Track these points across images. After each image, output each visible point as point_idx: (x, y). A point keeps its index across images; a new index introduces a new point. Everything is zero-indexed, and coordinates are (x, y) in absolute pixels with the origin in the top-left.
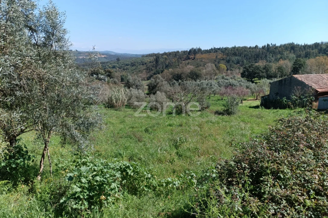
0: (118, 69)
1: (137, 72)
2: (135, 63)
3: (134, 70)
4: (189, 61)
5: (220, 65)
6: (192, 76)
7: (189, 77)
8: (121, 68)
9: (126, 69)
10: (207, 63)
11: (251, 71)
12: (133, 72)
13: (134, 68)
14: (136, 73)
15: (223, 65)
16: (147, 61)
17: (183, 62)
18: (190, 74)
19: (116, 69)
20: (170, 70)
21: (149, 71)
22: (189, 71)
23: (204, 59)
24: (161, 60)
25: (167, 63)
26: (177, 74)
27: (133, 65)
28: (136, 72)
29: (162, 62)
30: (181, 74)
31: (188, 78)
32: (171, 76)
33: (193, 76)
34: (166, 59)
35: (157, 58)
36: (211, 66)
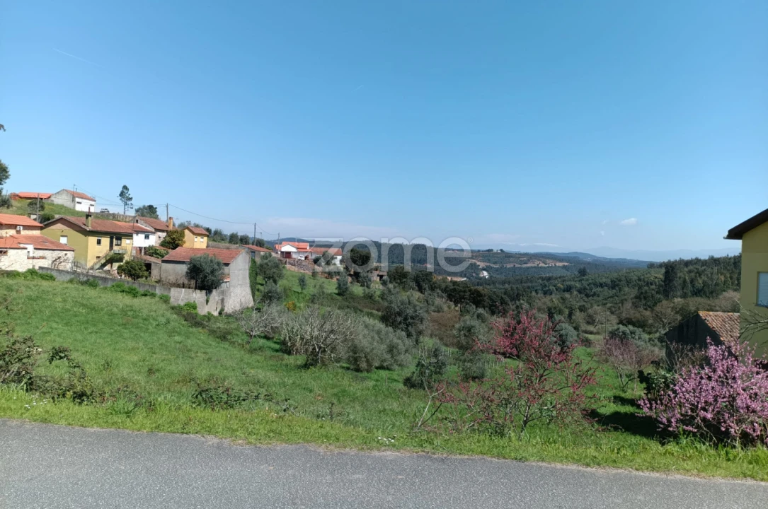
0: (575, 293)
1: (616, 303)
2: (620, 281)
3: (612, 297)
8: (582, 291)
9: (593, 295)
12: (605, 302)
13: (612, 292)
14: (611, 305)
16: (656, 278)
19: (571, 293)
21: (643, 302)
24: (682, 274)
25: (699, 283)
27: (614, 285)
28: (612, 303)
29: (685, 281)
35: (670, 269)
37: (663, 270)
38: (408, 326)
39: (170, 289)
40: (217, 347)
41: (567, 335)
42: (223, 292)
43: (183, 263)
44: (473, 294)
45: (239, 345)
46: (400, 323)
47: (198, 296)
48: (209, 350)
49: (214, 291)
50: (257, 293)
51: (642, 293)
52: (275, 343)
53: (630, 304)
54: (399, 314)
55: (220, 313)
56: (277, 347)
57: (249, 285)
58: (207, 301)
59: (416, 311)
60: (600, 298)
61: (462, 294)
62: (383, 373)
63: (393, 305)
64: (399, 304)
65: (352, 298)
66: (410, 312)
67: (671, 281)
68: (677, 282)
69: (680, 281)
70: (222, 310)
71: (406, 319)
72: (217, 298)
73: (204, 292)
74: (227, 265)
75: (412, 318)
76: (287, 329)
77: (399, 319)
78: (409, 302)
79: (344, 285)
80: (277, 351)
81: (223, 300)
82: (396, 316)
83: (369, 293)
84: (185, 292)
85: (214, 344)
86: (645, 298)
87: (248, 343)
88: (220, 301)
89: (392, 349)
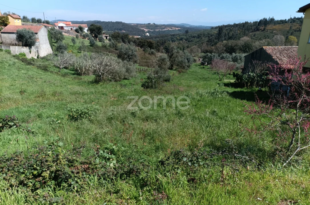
0: (184, 41)
1: (200, 44)
2: (201, 35)
3: (198, 42)
4: (257, 33)
6: (244, 49)
8: (187, 40)
9: (191, 41)
10: (277, 35)
12: (196, 44)
13: (198, 40)
15: (294, 37)
16: (214, 33)
17: (251, 33)
18: (242, 46)
19: (183, 41)
21: (210, 43)
24: (225, 31)
25: (231, 35)
26: (231, 46)
27: (199, 37)
28: (198, 44)
29: (225, 34)
30: (234, 46)
31: (238, 51)
32: (224, 49)
34: (231, 30)
35: (221, 29)
36: (281, 38)
37: (217, 30)
38: (130, 59)
39: (9, 47)
40: (45, 75)
41: (190, 58)
42: (37, 47)
43: (13, 33)
44: (149, 43)
45: (55, 73)
46: (126, 58)
47: (25, 50)
48: (42, 77)
49: (33, 46)
50: (53, 47)
51: (210, 39)
52: (70, 70)
53: (205, 44)
54: (125, 54)
55: (38, 57)
56: (73, 72)
57: (49, 43)
58: (30, 52)
59: (133, 52)
60: (194, 42)
61: (143, 43)
62: (126, 81)
63: (122, 50)
64: (125, 50)
65: (97, 47)
66: (130, 53)
67: (221, 34)
68: (223, 34)
69: (224, 34)
71: (129, 56)
72: (34, 50)
73: (28, 47)
74: (36, 33)
75: (131, 55)
76: (78, 64)
77: (126, 56)
78: (129, 48)
79: (93, 41)
80: (73, 74)
81: (38, 51)
82: (124, 55)
83: (104, 45)
84: (18, 48)
85: (42, 73)
86: (211, 41)
87: (59, 71)
88: (36, 52)
89: (128, 70)
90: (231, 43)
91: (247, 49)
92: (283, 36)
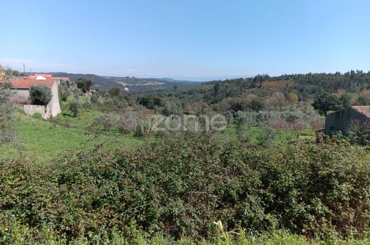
0: (174, 97)
1: (194, 101)
2: (193, 91)
3: (191, 98)
4: (254, 89)
5: (291, 94)
7: (250, 107)
8: (177, 96)
9: (183, 98)
11: (324, 101)
12: (189, 100)
13: (191, 96)
14: (192, 102)
15: (294, 95)
16: (207, 89)
17: (247, 90)
18: (251, 104)
19: (172, 97)
20: (229, 99)
21: (207, 100)
22: (250, 101)
23: (272, 87)
24: (221, 88)
25: (228, 92)
26: (237, 104)
27: (190, 93)
30: (241, 103)
31: (248, 109)
32: (229, 106)
33: (255, 106)
34: (227, 87)
35: (216, 86)
36: (280, 95)
37: (214, 85)
39: (23, 106)
42: (50, 106)
47: (40, 109)
49: (47, 105)
50: (62, 105)
51: (206, 96)
55: (50, 118)
57: (58, 101)
58: (46, 112)
60: (186, 99)
67: (217, 90)
68: (219, 91)
69: (221, 90)
70: (52, 116)
72: (49, 109)
73: (44, 106)
74: (51, 89)
84: (33, 107)
86: (207, 98)
90: (236, 100)
91: (256, 107)
92: (282, 94)
